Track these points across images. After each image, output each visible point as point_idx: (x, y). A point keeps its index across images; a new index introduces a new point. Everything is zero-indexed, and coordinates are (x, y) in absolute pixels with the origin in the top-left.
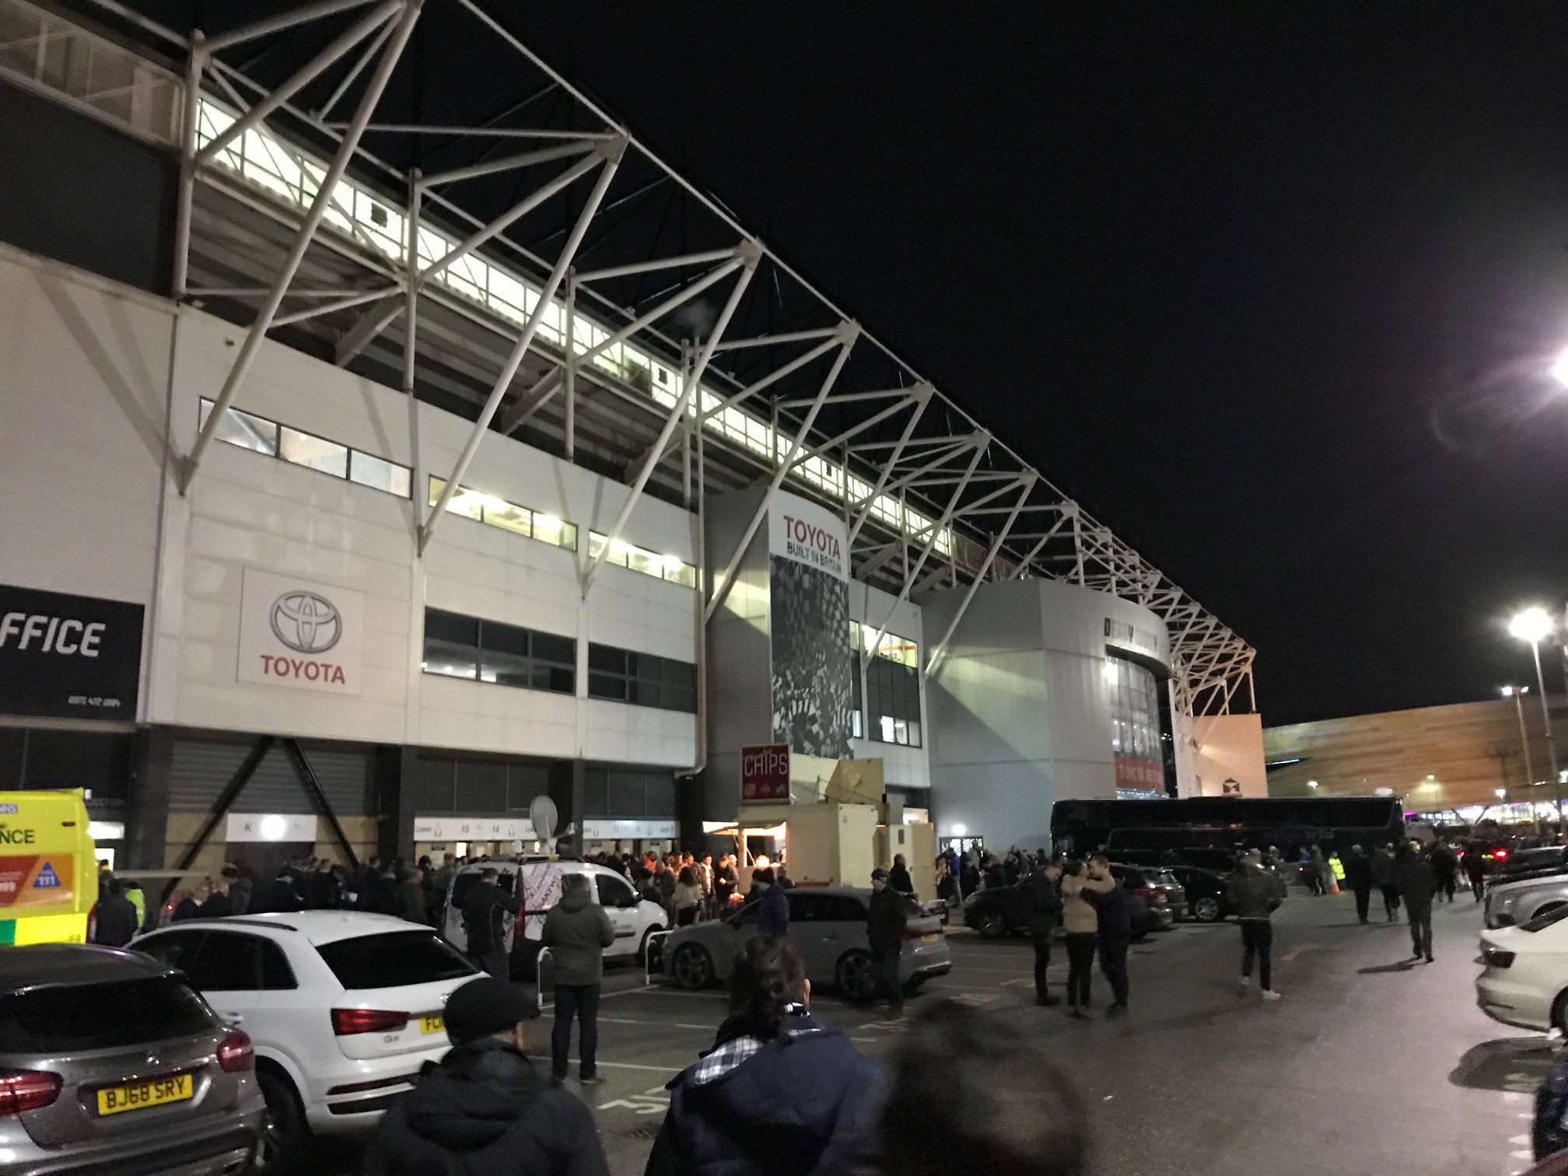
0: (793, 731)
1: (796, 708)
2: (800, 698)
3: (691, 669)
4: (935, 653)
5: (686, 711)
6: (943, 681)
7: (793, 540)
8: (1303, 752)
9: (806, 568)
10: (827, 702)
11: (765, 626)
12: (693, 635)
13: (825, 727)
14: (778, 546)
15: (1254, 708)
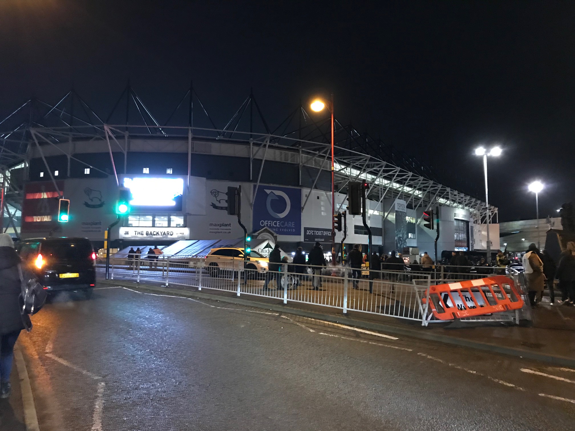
0: (398, 240)
1: (399, 236)
2: (399, 234)
3: (381, 229)
4: (419, 220)
5: (380, 236)
6: (420, 226)
7: (399, 207)
8: (521, 229)
9: (400, 212)
10: (403, 234)
11: (394, 222)
12: (381, 223)
13: (403, 238)
14: (396, 209)
15: (497, 222)
